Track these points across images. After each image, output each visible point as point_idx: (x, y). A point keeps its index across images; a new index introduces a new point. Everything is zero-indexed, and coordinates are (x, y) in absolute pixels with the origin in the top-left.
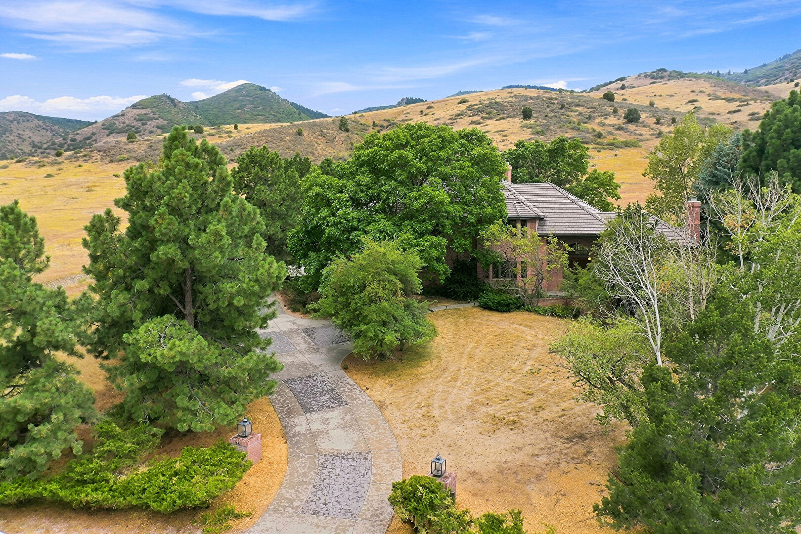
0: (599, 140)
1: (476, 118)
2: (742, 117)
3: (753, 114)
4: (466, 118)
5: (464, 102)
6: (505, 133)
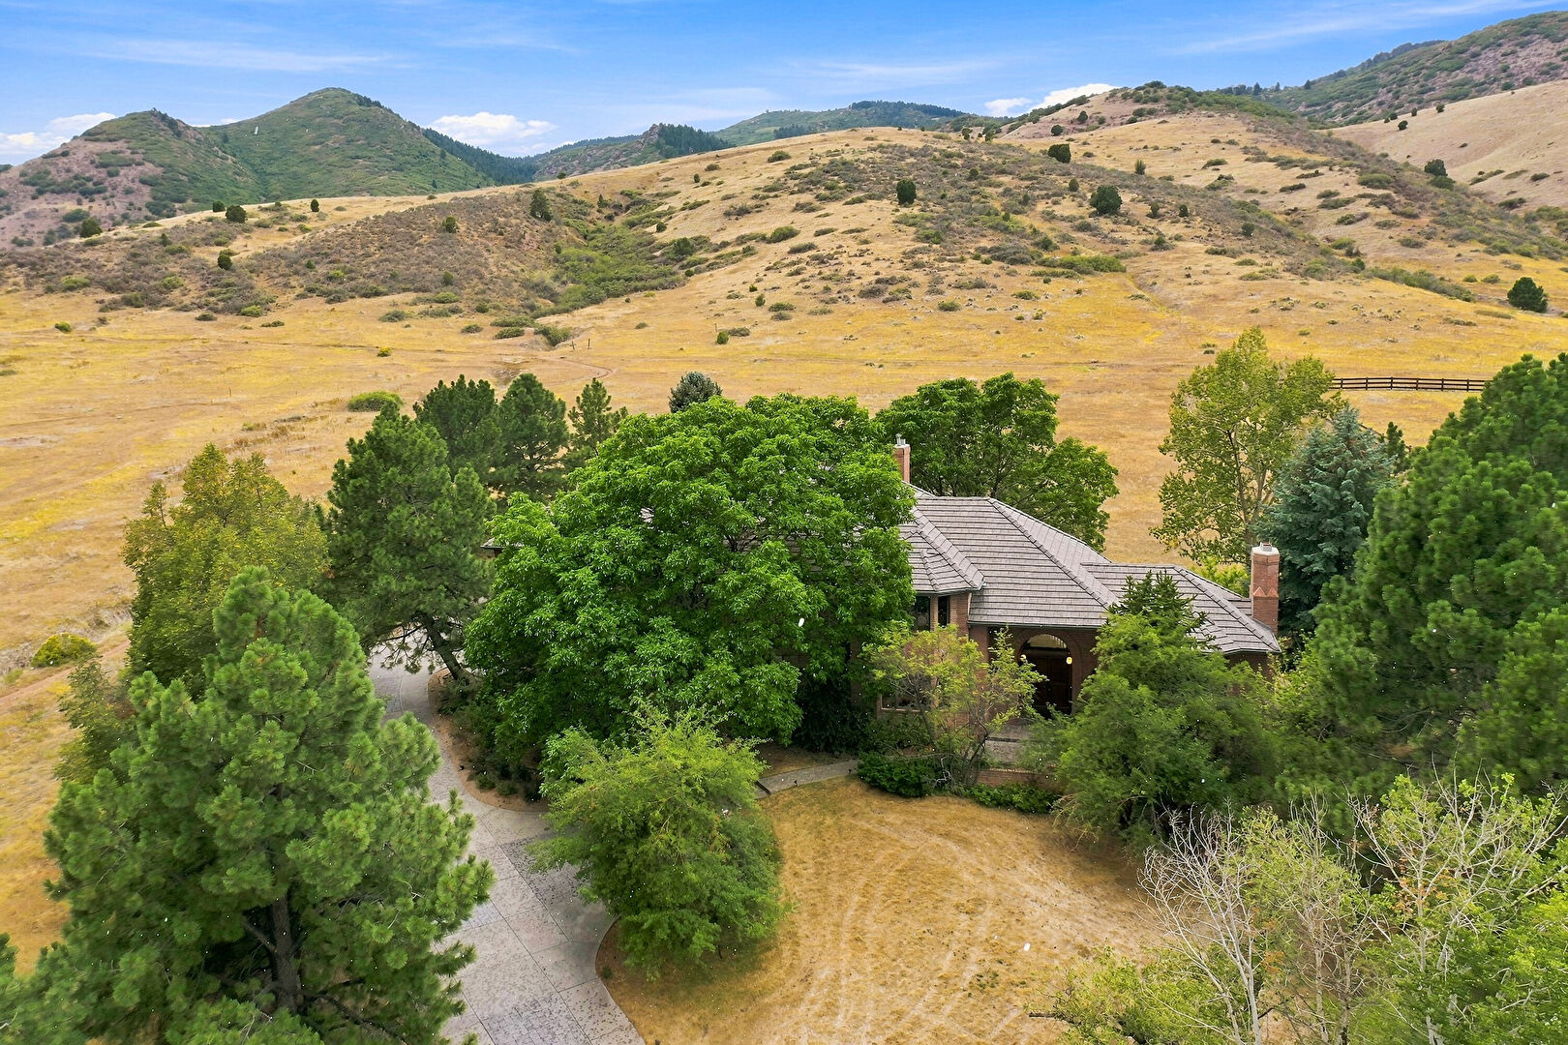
0: (1046, 256)
1: (806, 198)
2: (1307, 200)
3: (1327, 195)
4: (785, 196)
5: (780, 158)
6: (864, 235)
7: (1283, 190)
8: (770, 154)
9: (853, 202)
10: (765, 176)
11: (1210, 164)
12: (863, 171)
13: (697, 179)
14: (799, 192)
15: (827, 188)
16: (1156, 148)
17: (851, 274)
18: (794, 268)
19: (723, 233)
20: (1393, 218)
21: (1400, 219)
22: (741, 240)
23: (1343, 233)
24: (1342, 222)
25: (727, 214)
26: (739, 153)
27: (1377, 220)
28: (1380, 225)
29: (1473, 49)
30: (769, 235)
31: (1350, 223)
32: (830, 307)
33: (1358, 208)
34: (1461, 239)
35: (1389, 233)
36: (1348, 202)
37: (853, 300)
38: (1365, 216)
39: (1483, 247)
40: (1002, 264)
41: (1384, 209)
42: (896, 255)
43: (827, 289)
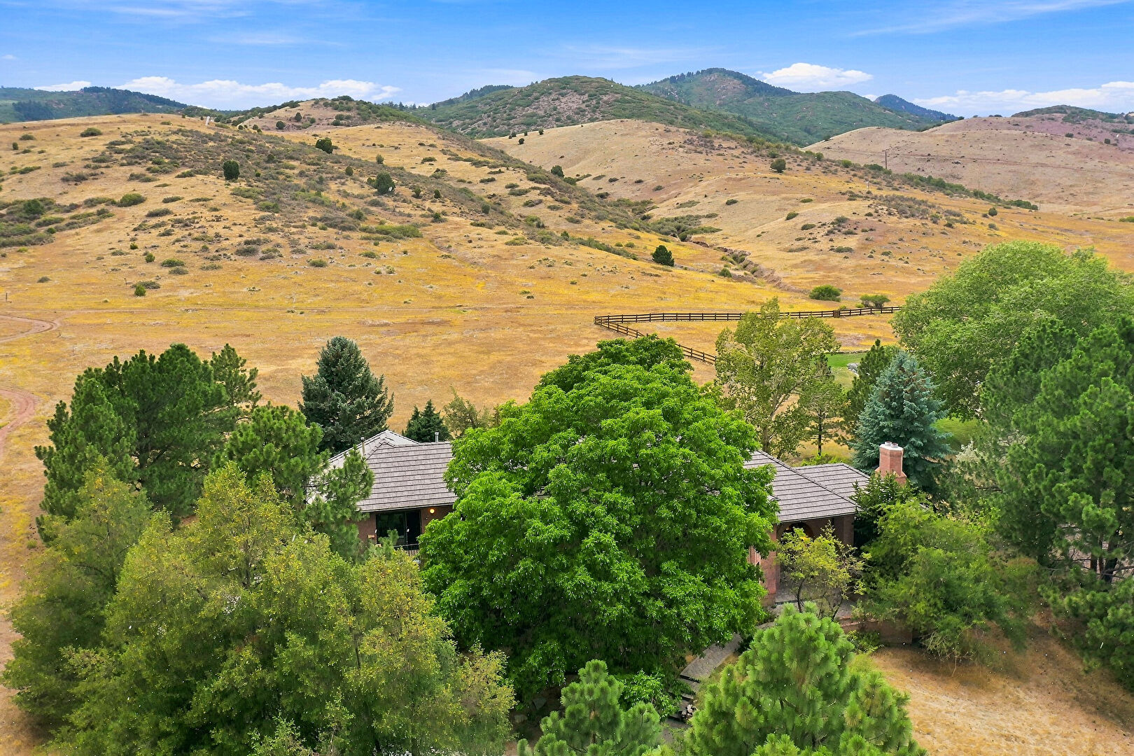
0: (363, 224)
1: (137, 170)
2: (498, 188)
3: (512, 186)
4: (116, 167)
5: (93, 134)
6: (211, 203)
7: (482, 181)
8: (83, 130)
9: (184, 176)
10: (87, 148)
11: (425, 160)
12: (177, 151)
13: (15, 147)
14: (129, 164)
15: (154, 163)
16: (382, 146)
17: (217, 235)
18: (162, 230)
19: (66, 196)
20: (557, 204)
21: (561, 205)
22: (91, 203)
23: (529, 212)
24: (527, 204)
25: (65, 180)
26: (46, 126)
27: (548, 204)
28: (552, 208)
29: (535, 94)
30: (118, 200)
31: (532, 206)
32: (216, 263)
33: (533, 196)
34: (600, 218)
35: (558, 213)
36: (526, 192)
37: (232, 257)
38: (541, 202)
39: (614, 224)
40: (336, 230)
41: (549, 198)
42: (249, 220)
43: (205, 249)
